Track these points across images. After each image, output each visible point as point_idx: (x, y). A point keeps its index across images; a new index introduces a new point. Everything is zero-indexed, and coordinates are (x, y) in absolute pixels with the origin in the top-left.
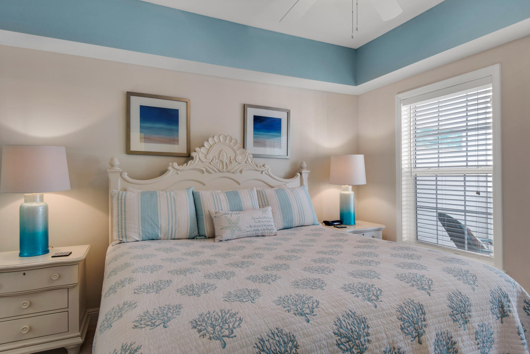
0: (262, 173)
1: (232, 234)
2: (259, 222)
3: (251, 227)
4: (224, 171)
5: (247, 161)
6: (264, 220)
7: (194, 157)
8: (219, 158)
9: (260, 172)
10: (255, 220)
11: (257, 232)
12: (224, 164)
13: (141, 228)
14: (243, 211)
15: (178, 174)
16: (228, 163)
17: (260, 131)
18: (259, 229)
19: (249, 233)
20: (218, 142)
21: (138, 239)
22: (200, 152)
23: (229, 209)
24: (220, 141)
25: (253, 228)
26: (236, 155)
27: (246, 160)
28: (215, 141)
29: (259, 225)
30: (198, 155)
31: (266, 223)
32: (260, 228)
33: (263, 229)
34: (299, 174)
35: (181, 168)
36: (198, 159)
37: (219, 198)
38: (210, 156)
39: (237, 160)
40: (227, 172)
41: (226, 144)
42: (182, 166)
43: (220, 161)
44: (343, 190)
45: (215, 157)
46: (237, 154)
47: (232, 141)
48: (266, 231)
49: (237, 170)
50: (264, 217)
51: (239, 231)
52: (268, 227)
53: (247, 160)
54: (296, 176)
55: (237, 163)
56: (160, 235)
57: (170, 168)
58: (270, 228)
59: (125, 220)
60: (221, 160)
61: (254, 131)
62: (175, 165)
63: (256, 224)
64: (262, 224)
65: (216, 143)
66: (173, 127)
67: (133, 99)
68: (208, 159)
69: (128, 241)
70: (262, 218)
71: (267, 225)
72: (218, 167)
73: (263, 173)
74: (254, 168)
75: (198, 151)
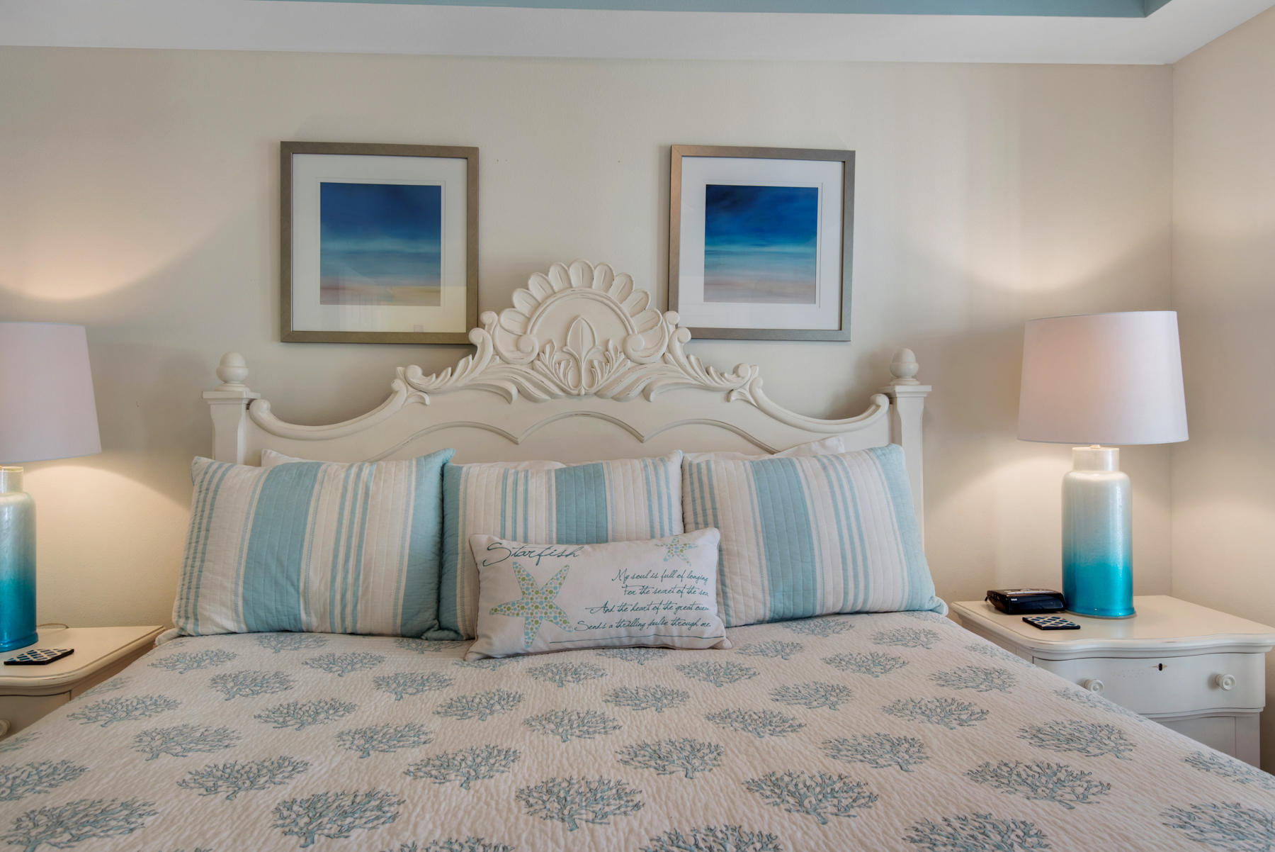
0: (728, 399)
1: (527, 634)
2: (644, 591)
3: (606, 609)
4: (583, 392)
5: (669, 356)
6: (668, 584)
7: (478, 346)
8: (566, 345)
9: (720, 396)
10: (629, 582)
11: (635, 630)
12: (584, 367)
13: (241, 590)
14: (607, 541)
15: (424, 404)
16: (596, 363)
17: (731, 242)
18: (640, 621)
19: (598, 634)
20: (561, 291)
21: (231, 626)
22: (498, 328)
23: (554, 535)
24: (571, 287)
25: (615, 617)
26: (628, 335)
27: (664, 349)
28: (552, 287)
29: (640, 605)
30: (490, 338)
31: (674, 598)
32: (645, 617)
33: (658, 620)
34: (883, 401)
35: (434, 382)
36: (490, 351)
37: (526, 491)
38: (534, 341)
39: (630, 351)
40: (595, 394)
41: (591, 296)
42: (437, 377)
43: (567, 357)
44: (1078, 466)
45: (550, 341)
46: (631, 332)
47: (614, 283)
48: (675, 630)
49: (629, 388)
50: (669, 573)
51: (557, 623)
52: (681, 613)
53: (670, 352)
54: (873, 407)
55: (629, 364)
56: (303, 616)
57: (398, 385)
58: (691, 616)
59: (203, 561)
60: (572, 355)
61: (707, 244)
62: (416, 373)
63: (630, 600)
64: (656, 599)
65: (555, 293)
66: (425, 247)
67: (301, 163)
68: (522, 352)
69: (201, 630)
70: (660, 575)
71: (675, 607)
72: (561, 376)
73: (734, 396)
74: (695, 379)
75: (490, 325)
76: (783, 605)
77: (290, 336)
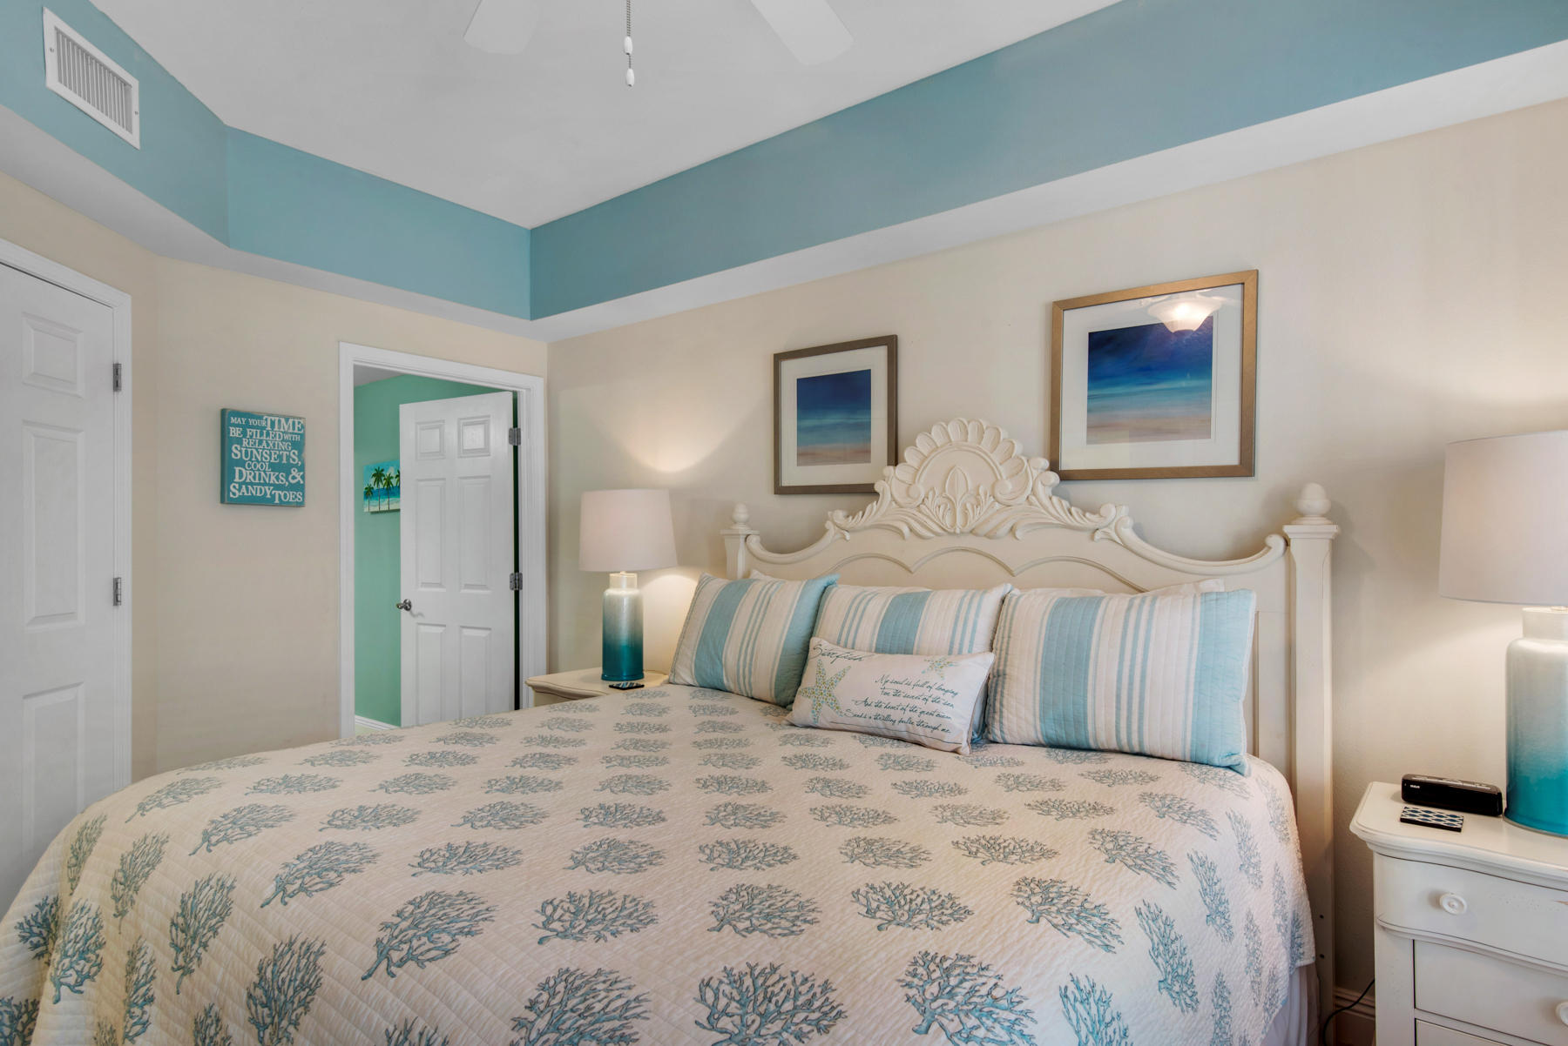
0: (1092, 538)
1: (813, 712)
2: (897, 693)
3: (866, 703)
4: (958, 531)
5: (1033, 499)
6: (915, 692)
7: (881, 494)
8: (944, 491)
9: (1086, 535)
10: (887, 685)
11: (889, 724)
12: (959, 509)
13: (694, 658)
15: (845, 539)
16: (968, 506)
17: (1117, 384)
18: (892, 718)
19: (862, 721)
20: (941, 447)
21: (690, 681)
22: (894, 479)
23: (874, 645)
24: (950, 441)
25: (873, 711)
26: (997, 480)
27: (1029, 491)
28: (935, 443)
29: (891, 705)
30: (888, 487)
31: (919, 703)
32: (896, 715)
33: (906, 719)
34: (1276, 542)
35: (851, 522)
36: (889, 498)
37: (865, 609)
38: (921, 489)
39: (998, 495)
40: (971, 532)
41: (965, 448)
42: (853, 518)
43: (946, 500)
44: (1529, 632)
45: (932, 489)
46: (999, 477)
47: (985, 435)
48: (920, 730)
49: (997, 527)
50: (921, 683)
51: (832, 708)
52: (925, 718)
53: (1034, 495)
54: (1266, 549)
55: (997, 506)
56: (725, 681)
57: (829, 525)
58: (933, 721)
60: (948, 498)
61: (1089, 389)
62: (839, 515)
63: (885, 699)
64: (904, 702)
65: (937, 447)
66: (859, 418)
67: (786, 367)
68: (912, 498)
69: (676, 681)
70: (913, 683)
71: (919, 711)
72: (941, 516)
73: (1098, 535)
74: (1057, 518)
75: (889, 477)
76: (1061, 734)
77: (780, 490)
